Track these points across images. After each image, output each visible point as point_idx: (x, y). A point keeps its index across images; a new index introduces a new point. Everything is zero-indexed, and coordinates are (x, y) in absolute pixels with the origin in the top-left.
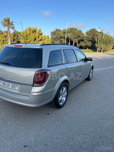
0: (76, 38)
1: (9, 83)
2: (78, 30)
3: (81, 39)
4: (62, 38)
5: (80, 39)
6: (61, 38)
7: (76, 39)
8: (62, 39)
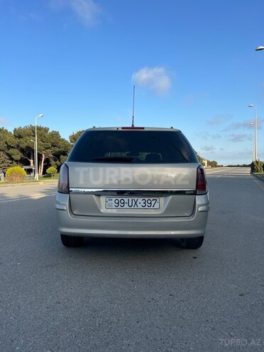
0: (47, 148)
1: (136, 199)
2: (50, 131)
3: (60, 149)
4: (12, 147)
5: (57, 150)
6: (9, 147)
7: (48, 150)
8: (11, 151)
